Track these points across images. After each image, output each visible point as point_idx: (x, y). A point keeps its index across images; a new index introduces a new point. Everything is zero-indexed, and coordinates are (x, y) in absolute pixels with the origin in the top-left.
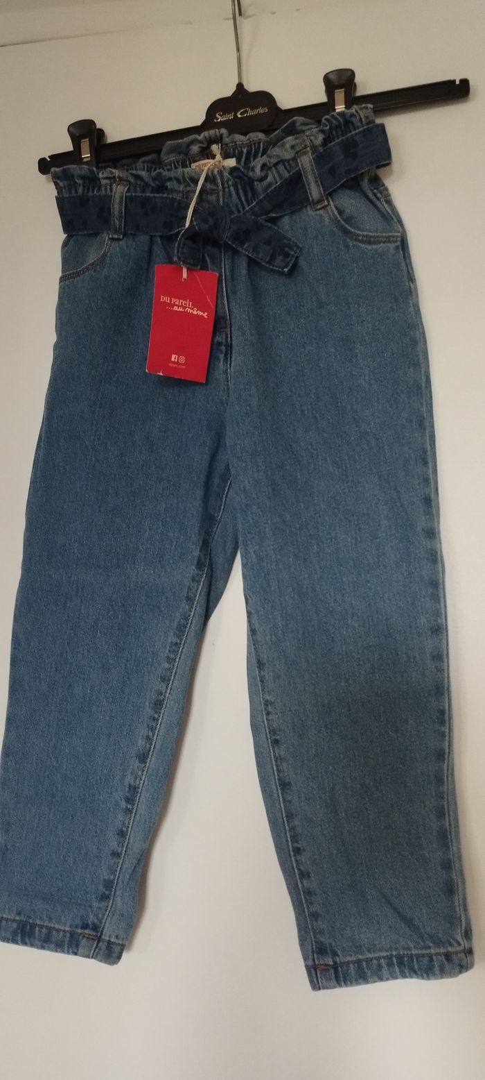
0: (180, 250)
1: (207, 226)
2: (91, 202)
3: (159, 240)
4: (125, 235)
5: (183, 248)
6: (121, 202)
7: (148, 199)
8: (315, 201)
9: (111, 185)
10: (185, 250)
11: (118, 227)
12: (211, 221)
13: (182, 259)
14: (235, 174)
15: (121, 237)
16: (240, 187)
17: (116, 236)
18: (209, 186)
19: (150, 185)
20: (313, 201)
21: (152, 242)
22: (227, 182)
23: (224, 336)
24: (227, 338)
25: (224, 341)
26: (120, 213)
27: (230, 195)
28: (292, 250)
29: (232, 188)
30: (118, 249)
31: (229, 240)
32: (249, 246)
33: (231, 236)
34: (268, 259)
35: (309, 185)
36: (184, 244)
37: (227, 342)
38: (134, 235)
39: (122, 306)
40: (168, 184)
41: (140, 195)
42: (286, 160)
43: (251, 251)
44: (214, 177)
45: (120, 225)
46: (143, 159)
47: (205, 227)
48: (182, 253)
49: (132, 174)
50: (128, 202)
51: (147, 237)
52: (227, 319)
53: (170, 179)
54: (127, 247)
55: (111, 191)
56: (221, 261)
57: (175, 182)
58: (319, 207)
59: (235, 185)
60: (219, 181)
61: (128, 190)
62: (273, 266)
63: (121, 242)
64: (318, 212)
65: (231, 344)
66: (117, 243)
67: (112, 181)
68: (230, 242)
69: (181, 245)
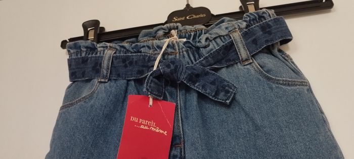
0: (149, 84)
1: (169, 70)
2: (89, 61)
3: (133, 83)
4: (110, 80)
5: (151, 83)
6: (109, 59)
7: (128, 57)
8: (244, 59)
9: (104, 51)
10: (152, 85)
11: (105, 75)
12: (172, 67)
13: (150, 90)
14: (187, 45)
15: (107, 81)
16: (190, 52)
17: (103, 80)
18: (170, 50)
19: (129, 51)
20: (242, 59)
21: (128, 84)
22: (182, 48)
23: (179, 150)
24: (181, 152)
25: (179, 154)
26: (108, 66)
27: (184, 57)
28: (231, 89)
29: (185, 53)
30: (103, 88)
31: (185, 80)
32: (199, 85)
33: (186, 78)
34: (213, 94)
35: (239, 49)
36: (152, 81)
37: (181, 155)
38: (117, 80)
39: (101, 126)
40: (142, 49)
41: (122, 55)
42: (222, 36)
43: (201, 88)
44: (174, 45)
45: (107, 74)
46: (127, 41)
47: (168, 70)
48: (150, 87)
49: (120, 46)
50: (114, 60)
51: (125, 81)
52: (181, 138)
53: (144, 46)
54: (110, 87)
55: (103, 54)
56: (177, 96)
57: (147, 48)
58: (247, 63)
59: (187, 51)
60: (177, 47)
61: (115, 53)
62: (218, 99)
63: (106, 84)
64: (245, 67)
65: (185, 157)
66: (103, 84)
67: (105, 48)
68: (185, 82)
69: (150, 81)
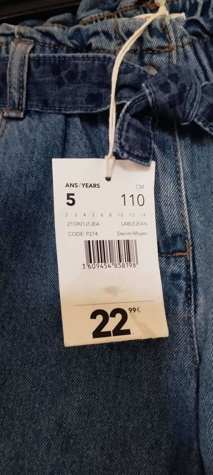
3: (77, 120)
4: (27, 113)
6: (22, 65)
7: (63, 61)
9: (7, 44)
11: (16, 101)
12: (174, 89)
14: (192, 29)
15: (22, 115)
16: (198, 47)
17: (13, 114)
19: (64, 45)
21: (67, 124)
22: (182, 38)
23: (183, 265)
24: (188, 267)
25: (183, 271)
26: (21, 82)
27: (186, 57)
29: (188, 48)
30: (17, 133)
31: (199, 120)
33: (203, 113)
37: (188, 273)
38: (42, 113)
39: (23, 217)
40: (93, 41)
41: (51, 55)
45: (20, 99)
47: (164, 98)
49: (40, 31)
50: (33, 69)
51: (61, 117)
52: (186, 238)
53: (96, 33)
54: (31, 130)
55: (7, 52)
56: (176, 151)
57: (103, 37)
59: (192, 44)
60: (172, 34)
61: (33, 50)
63: (21, 123)
65: (195, 276)
66: (14, 123)
67: (9, 38)
68: (200, 123)
